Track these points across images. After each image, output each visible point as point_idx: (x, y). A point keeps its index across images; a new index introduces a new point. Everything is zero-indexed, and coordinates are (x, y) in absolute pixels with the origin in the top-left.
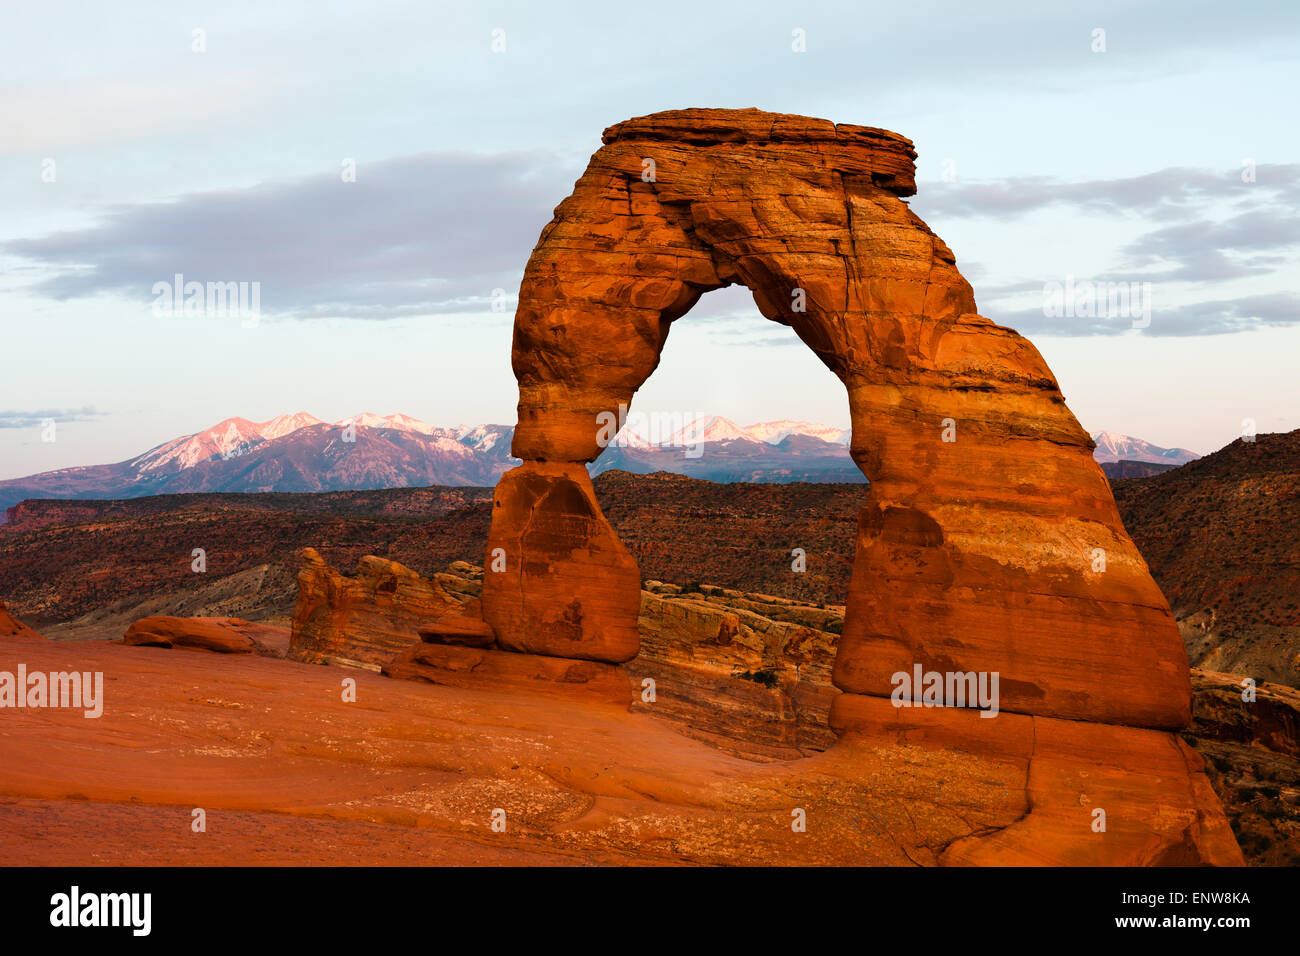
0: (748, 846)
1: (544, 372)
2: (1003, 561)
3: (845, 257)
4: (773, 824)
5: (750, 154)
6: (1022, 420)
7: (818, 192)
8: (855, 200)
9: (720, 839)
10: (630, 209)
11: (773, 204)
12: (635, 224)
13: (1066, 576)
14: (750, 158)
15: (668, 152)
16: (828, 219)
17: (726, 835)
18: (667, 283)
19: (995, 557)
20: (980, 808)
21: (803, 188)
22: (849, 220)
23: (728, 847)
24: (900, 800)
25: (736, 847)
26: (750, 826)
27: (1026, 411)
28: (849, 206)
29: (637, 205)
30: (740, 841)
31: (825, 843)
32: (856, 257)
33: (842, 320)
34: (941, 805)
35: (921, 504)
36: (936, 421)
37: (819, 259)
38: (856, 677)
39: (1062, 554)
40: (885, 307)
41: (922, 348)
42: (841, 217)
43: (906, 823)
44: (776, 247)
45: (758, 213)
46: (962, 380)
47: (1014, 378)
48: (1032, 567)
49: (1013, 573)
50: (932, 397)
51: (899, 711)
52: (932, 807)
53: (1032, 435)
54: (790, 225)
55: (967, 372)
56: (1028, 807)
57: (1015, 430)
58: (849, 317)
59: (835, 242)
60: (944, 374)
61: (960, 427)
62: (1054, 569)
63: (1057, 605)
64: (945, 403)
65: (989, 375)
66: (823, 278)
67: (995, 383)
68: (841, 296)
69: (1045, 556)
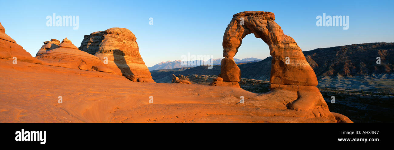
1: (227, 46)
2: (292, 65)
3: (268, 28)
5: (254, 16)
6: (293, 47)
7: (264, 20)
8: (269, 21)
11: (258, 22)
16: (265, 24)
18: (242, 33)
19: (291, 65)
20: (293, 98)
21: (261, 20)
24: (282, 97)
28: (267, 22)
32: (270, 28)
33: (268, 36)
34: (287, 97)
35: (281, 59)
36: (282, 48)
37: (265, 29)
38: (273, 82)
39: (300, 64)
40: (274, 34)
41: (279, 39)
42: (267, 23)
43: (284, 100)
44: (259, 28)
45: (256, 23)
46: (285, 43)
47: (292, 42)
48: (297, 66)
49: (294, 67)
50: (281, 45)
51: (279, 86)
52: (287, 98)
53: (295, 49)
54: (260, 25)
55: (285, 42)
56: (299, 97)
57: (292, 49)
58: (269, 36)
59: (266, 26)
60: (282, 42)
61: (285, 49)
62: (300, 66)
63: (300, 71)
64: (282, 46)
65: (288, 42)
66: (266, 31)
67: (289, 43)
68: (268, 33)
69: (298, 65)
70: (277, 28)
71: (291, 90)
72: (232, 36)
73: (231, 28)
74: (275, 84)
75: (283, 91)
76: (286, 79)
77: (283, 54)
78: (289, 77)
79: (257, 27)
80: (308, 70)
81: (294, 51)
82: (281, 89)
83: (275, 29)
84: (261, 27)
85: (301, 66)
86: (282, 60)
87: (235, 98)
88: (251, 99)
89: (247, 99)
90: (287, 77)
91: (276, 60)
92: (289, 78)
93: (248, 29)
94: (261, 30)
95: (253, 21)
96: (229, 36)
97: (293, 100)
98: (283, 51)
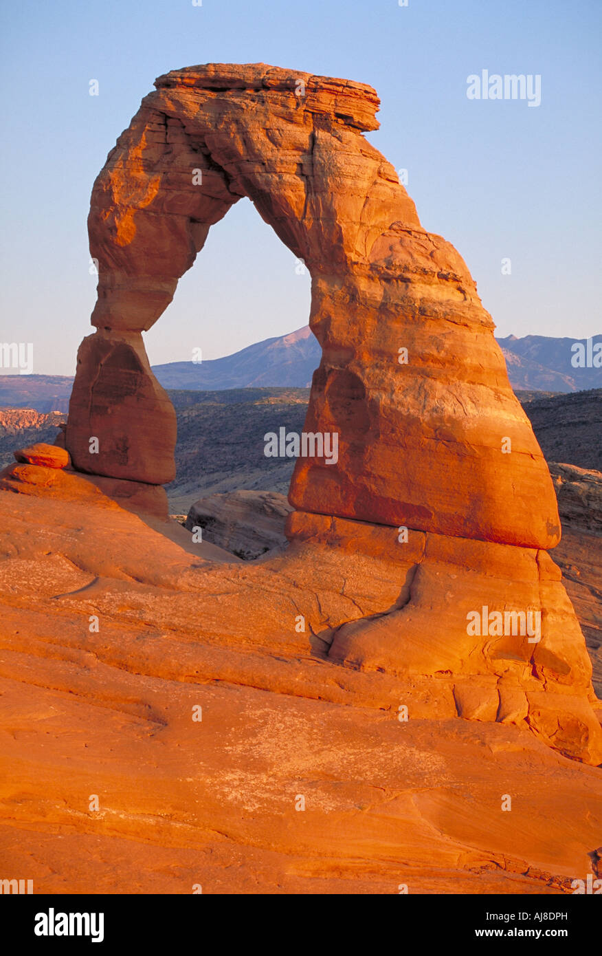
0: (194, 617)
1: (110, 261)
2: (405, 412)
3: (307, 177)
4: (217, 603)
5: (247, 98)
6: (430, 304)
7: (290, 127)
8: (321, 134)
9: (175, 612)
10: (166, 139)
11: (259, 136)
12: (168, 150)
13: (448, 425)
14: (246, 101)
15: (190, 96)
16: (297, 148)
17: (181, 609)
18: (190, 195)
19: (400, 408)
20: (372, 598)
21: (281, 123)
22: (312, 149)
23: (178, 617)
24: (313, 589)
25: (185, 618)
26: (199, 603)
27: (435, 298)
28: (313, 138)
29: (170, 136)
30: (190, 613)
31: (252, 619)
32: (313, 176)
33: (301, 224)
34: (342, 594)
35: (353, 367)
36: (366, 304)
37: (287, 178)
38: (301, 497)
39: (449, 409)
40: (331, 214)
41: (358, 247)
42: (307, 147)
43: (315, 608)
44: (258, 168)
45: (247, 142)
46: (387, 274)
47: (424, 272)
48: (425, 417)
49: (412, 421)
50: (363, 285)
51: (333, 526)
52: (337, 596)
53: (436, 318)
54: (268, 151)
55: (390, 264)
56: (407, 599)
57: (423, 311)
58: (306, 222)
59: (300, 165)
60: (373, 267)
61: (383, 309)
62: (441, 419)
63: (441, 447)
64: (372, 290)
65: (406, 269)
66: (289, 193)
67: (409, 275)
68: (302, 206)
69: (435, 410)
70: (349, 182)
71: (381, 557)
72: (125, 203)
73: (127, 155)
74: (311, 516)
75: (334, 557)
76: (365, 488)
77: (370, 339)
78: (383, 479)
79: (248, 166)
80: (485, 449)
81: (431, 329)
82: (334, 542)
83: (340, 186)
84: (269, 167)
85: (450, 419)
86: (359, 374)
87: (68, 566)
88: (151, 583)
89: (130, 579)
90: (369, 475)
91: (332, 370)
92: (380, 482)
93: (219, 169)
94: (268, 183)
95: (233, 127)
96: (112, 203)
97: (367, 614)
98: (370, 323)
